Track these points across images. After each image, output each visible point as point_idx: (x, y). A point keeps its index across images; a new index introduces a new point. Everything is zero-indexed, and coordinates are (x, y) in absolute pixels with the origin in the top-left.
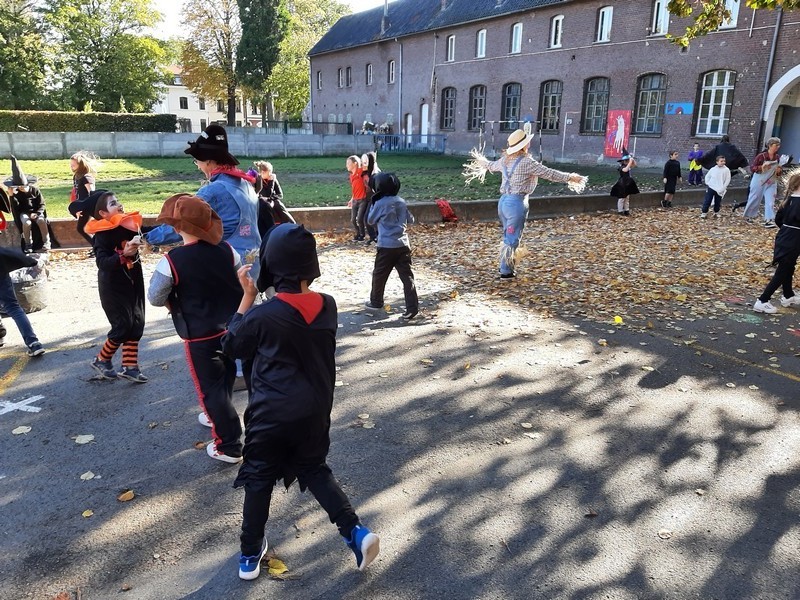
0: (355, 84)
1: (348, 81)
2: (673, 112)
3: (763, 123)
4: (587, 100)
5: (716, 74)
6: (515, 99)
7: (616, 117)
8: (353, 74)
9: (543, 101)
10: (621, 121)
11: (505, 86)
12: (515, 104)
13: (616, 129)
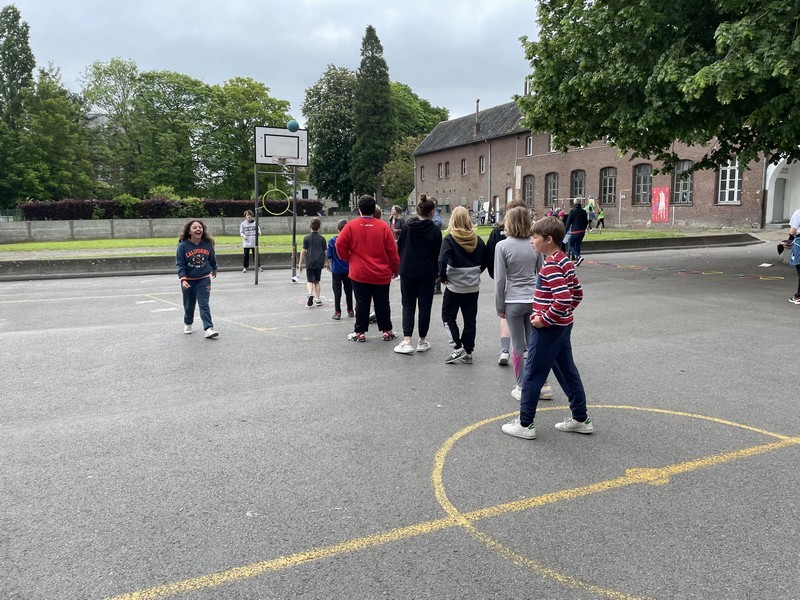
0: (452, 175)
1: (447, 173)
3: (765, 192)
4: (636, 180)
6: (581, 182)
7: (658, 192)
8: (450, 167)
9: (603, 182)
10: (662, 196)
11: (573, 172)
12: (581, 186)
13: (659, 201)
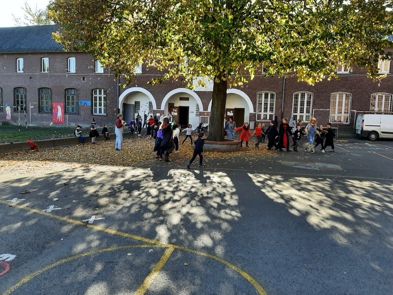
2: (83, 104)
3: (119, 110)
4: (40, 97)
5: (98, 90)
7: (56, 106)
9: (16, 97)
10: (59, 108)
13: (57, 111)
